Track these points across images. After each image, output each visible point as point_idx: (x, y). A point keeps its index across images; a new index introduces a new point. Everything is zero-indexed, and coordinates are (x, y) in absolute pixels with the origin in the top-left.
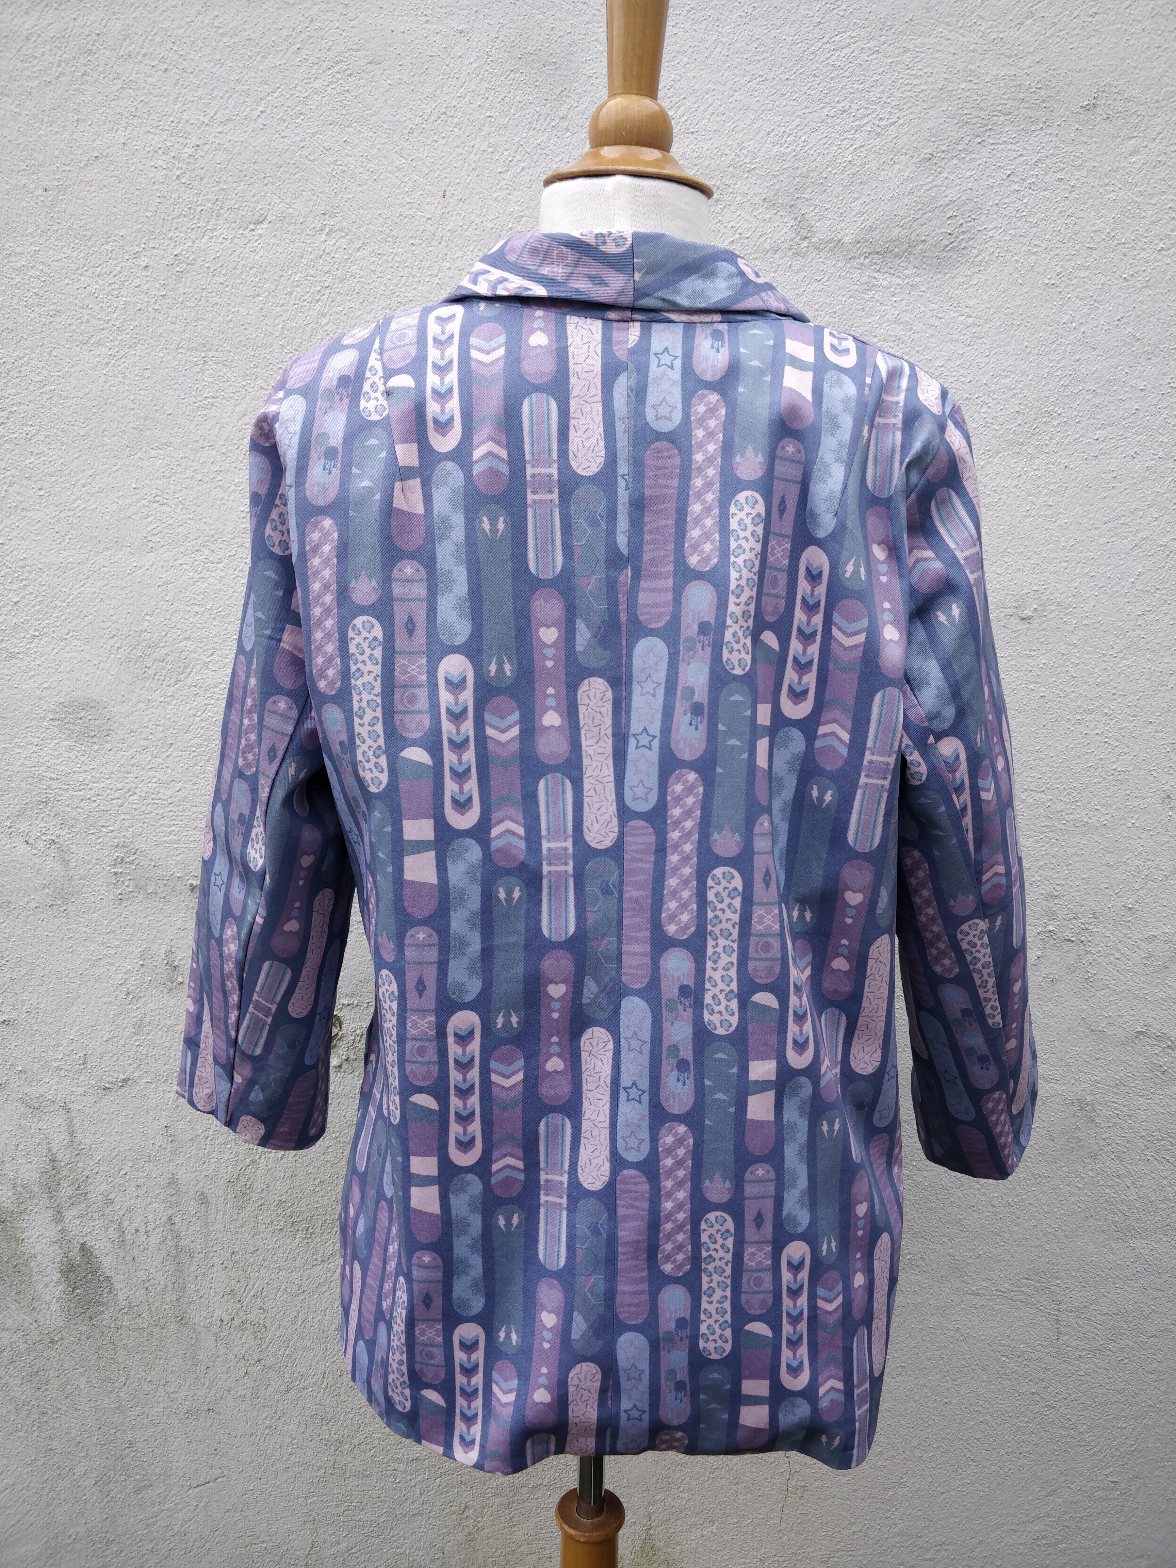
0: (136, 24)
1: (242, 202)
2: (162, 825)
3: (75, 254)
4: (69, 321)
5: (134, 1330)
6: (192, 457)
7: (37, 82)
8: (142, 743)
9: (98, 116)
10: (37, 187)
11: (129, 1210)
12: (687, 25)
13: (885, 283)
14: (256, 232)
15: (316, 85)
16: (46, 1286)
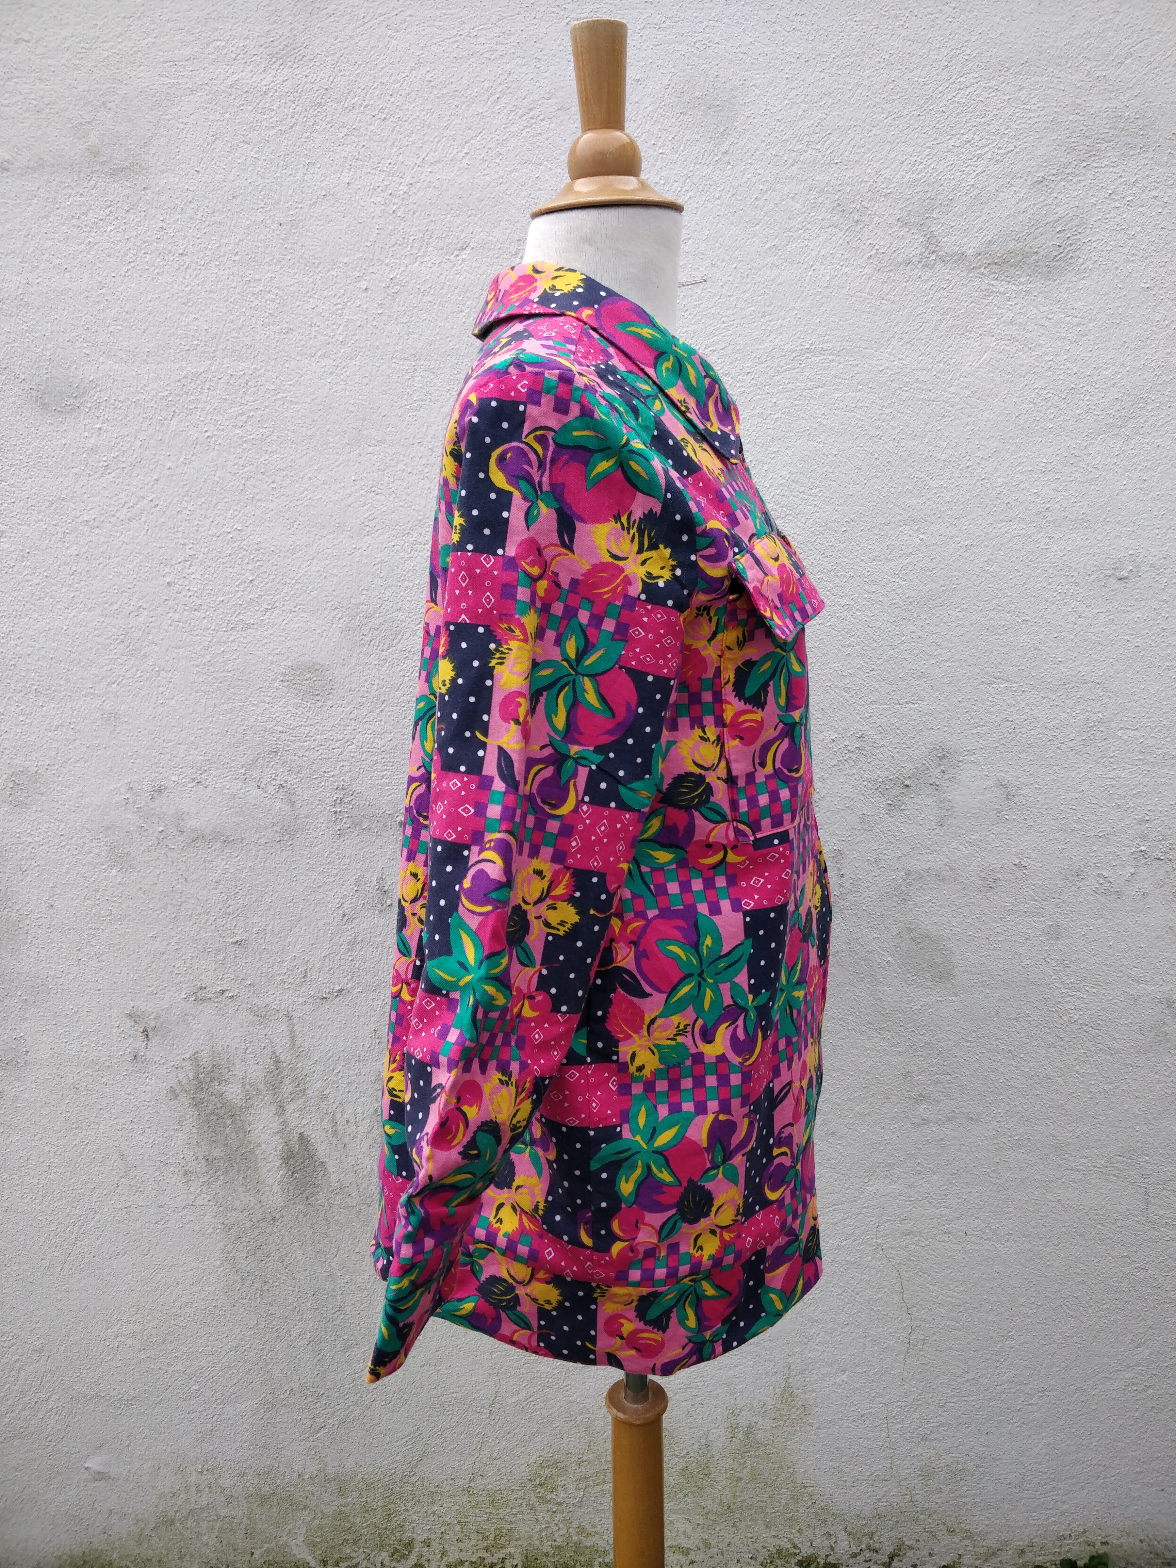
0: (359, 79)
1: (449, 232)
2: (375, 770)
3: (305, 280)
4: (299, 338)
5: (345, 1208)
6: (403, 453)
7: (273, 132)
8: (359, 700)
9: (325, 160)
10: (273, 222)
11: (341, 1104)
12: (833, 71)
13: (1002, 290)
14: (460, 258)
15: (512, 129)
16: (269, 1171)
